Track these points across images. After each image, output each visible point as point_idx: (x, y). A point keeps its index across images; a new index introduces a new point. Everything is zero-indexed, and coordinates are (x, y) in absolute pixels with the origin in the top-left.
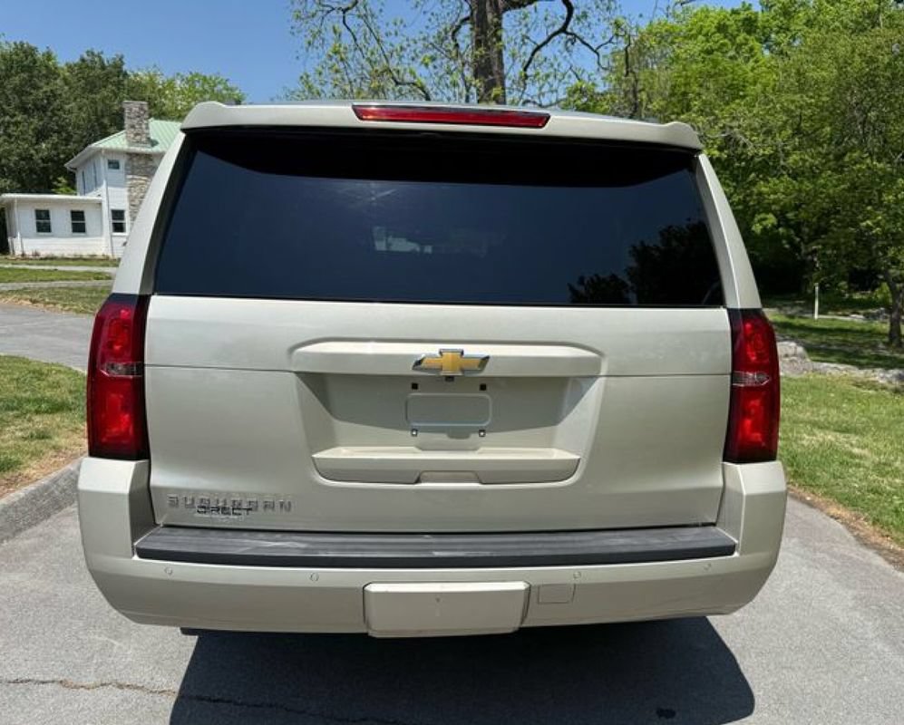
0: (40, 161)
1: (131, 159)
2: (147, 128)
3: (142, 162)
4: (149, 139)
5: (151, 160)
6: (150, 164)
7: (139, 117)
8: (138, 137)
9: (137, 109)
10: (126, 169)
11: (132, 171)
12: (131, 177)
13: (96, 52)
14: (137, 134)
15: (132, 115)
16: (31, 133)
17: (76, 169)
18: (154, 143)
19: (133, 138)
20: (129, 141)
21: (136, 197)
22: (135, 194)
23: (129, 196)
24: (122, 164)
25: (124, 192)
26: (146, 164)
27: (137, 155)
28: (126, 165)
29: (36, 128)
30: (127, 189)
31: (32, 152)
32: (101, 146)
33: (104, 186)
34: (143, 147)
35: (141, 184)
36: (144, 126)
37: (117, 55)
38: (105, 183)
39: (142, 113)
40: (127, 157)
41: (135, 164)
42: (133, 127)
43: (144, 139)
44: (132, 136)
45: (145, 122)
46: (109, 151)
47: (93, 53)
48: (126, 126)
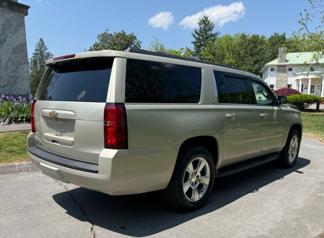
0: (254, 71)
1: (279, 67)
2: (286, 56)
3: (282, 68)
4: (286, 60)
5: (286, 67)
6: (285, 68)
7: (283, 53)
8: (282, 60)
9: (283, 50)
10: (277, 71)
11: (279, 71)
12: (277, 73)
13: (277, 33)
14: (281, 59)
15: (281, 52)
16: (252, 62)
17: (263, 72)
18: (287, 61)
19: (280, 60)
20: (279, 61)
21: (279, 80)
22: (278, 79)
23: (276, 80)
24: (276, 69)
25: (275, 78)
26: (284, 68)
27: (281, 66)
28: (277, 69)
29: (254, 61)
30: (276, 77)
31: (252, 68)
32: (269, 64)
33: (268, 77)
34: (283, 63)
35: (281, 75)
36: (284, 56)
37: (283, 33)
38: (269, 76)
39: (284, 51)
40: (277, 67)
41: (280, 69)
42: (281, 56)
43: (284, 60)
44: (280, 59)
45: (285, 54)
46: (271, 65)
47: (276, 34)
48: (279, 56)
